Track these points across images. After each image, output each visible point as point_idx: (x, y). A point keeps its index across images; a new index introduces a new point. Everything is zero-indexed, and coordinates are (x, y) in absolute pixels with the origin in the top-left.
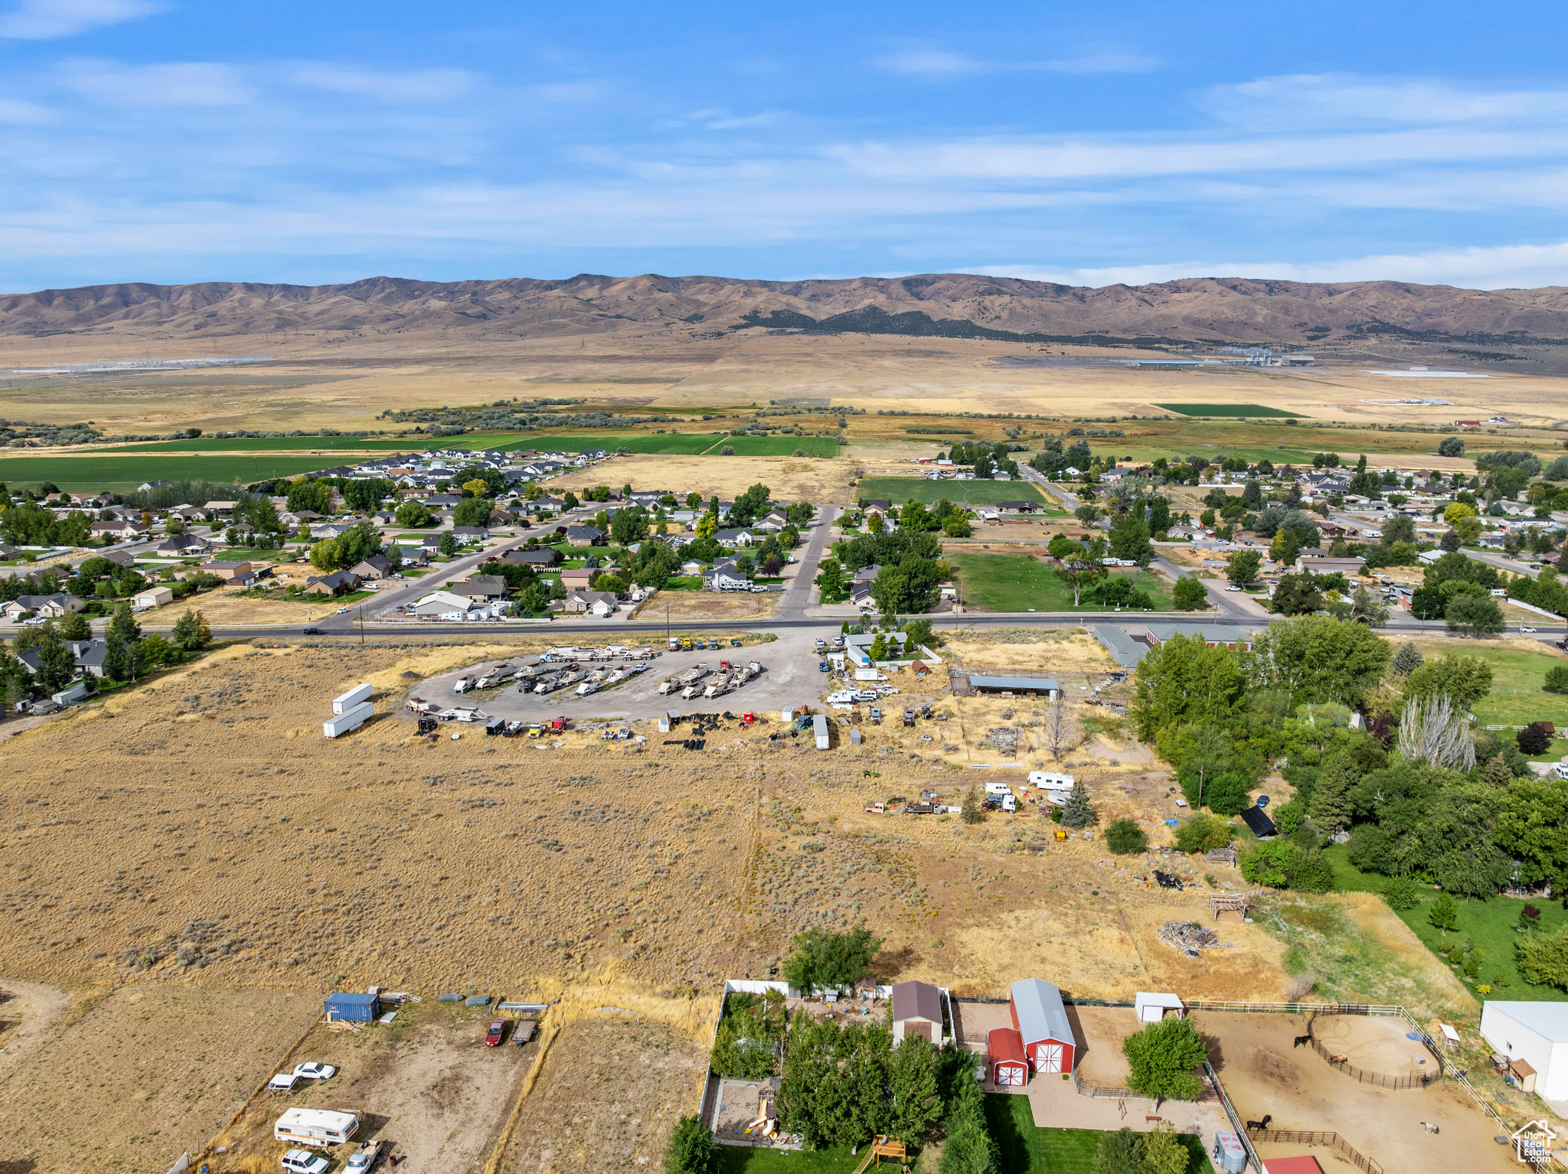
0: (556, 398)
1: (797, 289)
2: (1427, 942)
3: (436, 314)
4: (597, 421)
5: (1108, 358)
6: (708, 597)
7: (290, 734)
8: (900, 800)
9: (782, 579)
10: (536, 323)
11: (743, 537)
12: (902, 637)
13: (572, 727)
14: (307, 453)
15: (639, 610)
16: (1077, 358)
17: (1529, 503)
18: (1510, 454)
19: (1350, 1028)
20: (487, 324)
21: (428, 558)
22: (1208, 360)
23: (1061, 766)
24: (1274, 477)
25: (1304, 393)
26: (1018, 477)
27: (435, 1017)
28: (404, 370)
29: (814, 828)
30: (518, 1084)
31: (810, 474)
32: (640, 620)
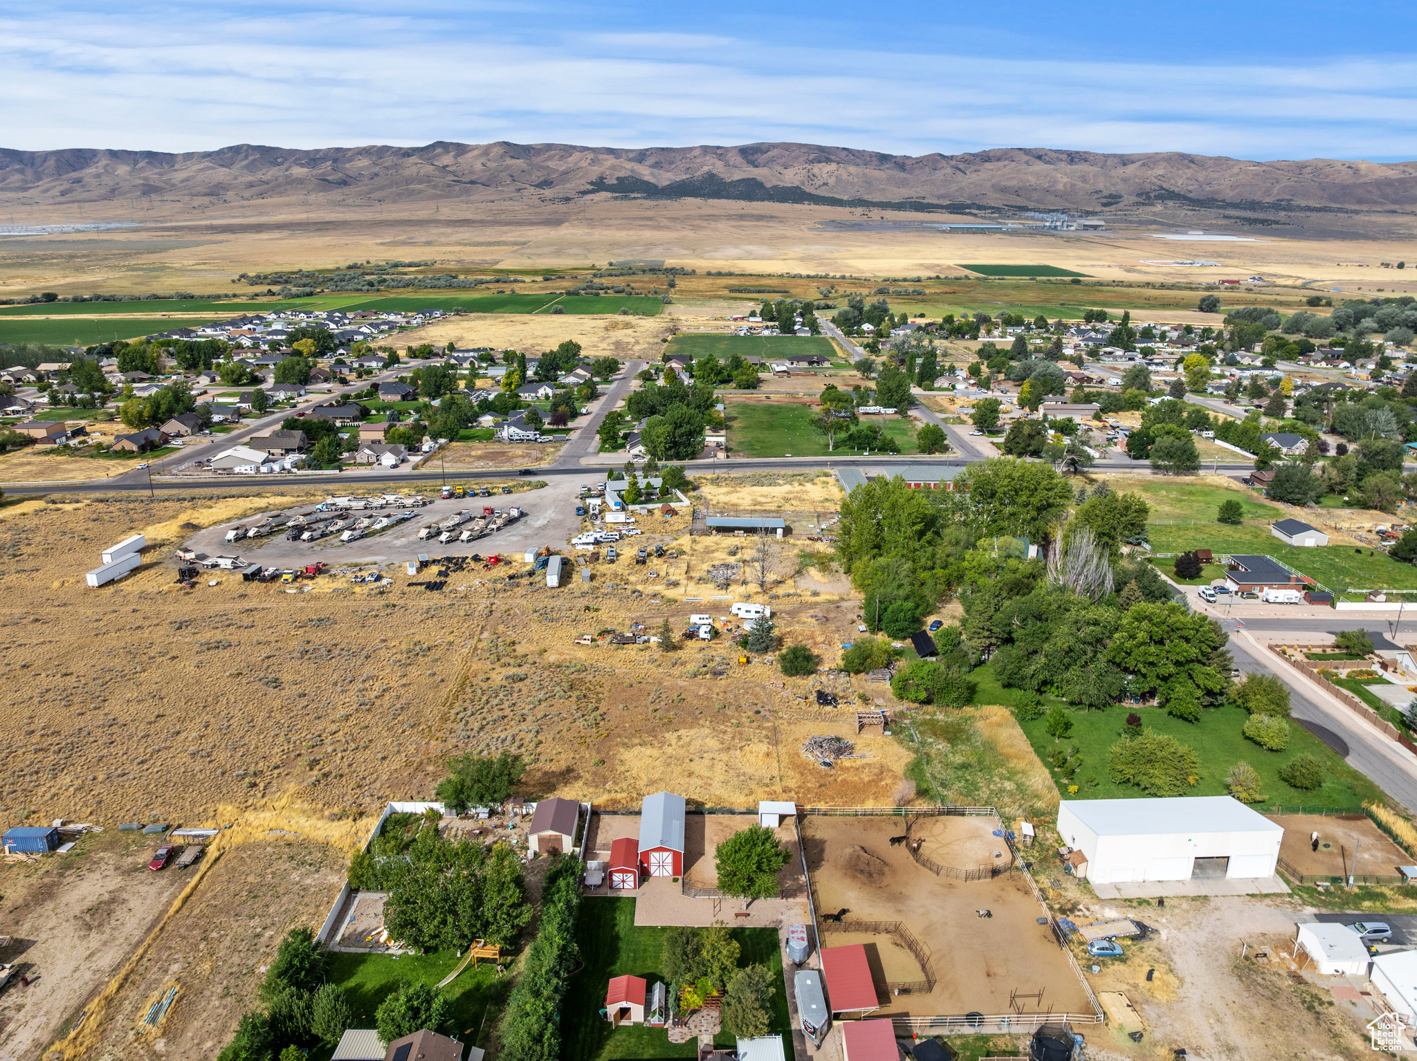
0: (407, 261)
1: (641, 156)
2: (1039, 750)
3: (300, 181)
4: (442, 282)
5: (922, 222)
6: (496, 447)
7: (56, 584)
8: (608, 632)
9: (571, 430)
10: (394, 189)
11: (545, 390)
12: (657, 482)
13: (327, 572)
14: (158, 316)
15: (425, 461)
16: (895, 222)
17: (1263, 354)
18: (1255, 310)
19: (945, 827)
20: (346, 190)
21: (240, 414)
22: (1011, 224)
23: (766, 597)
24: (1047, 331)
25: (1092, 254)
26: (819, 333)
27: (111, 846)
28: (264, 236)
29: (522, 661)
30: (169, 904)
31: (629, 331)
32: (424, 470)
